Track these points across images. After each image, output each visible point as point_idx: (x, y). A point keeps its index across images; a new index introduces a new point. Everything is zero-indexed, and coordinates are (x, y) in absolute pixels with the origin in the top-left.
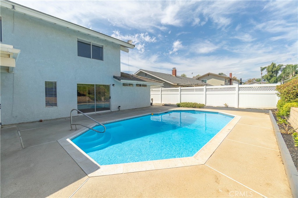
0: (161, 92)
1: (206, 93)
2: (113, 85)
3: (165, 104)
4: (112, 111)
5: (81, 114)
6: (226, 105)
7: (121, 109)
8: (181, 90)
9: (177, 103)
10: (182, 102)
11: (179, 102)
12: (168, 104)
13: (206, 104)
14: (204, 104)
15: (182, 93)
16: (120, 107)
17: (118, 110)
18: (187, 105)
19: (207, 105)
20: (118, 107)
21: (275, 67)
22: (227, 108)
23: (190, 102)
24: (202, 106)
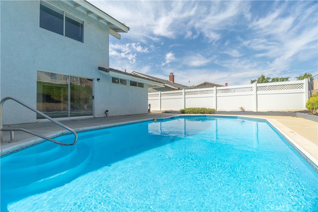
0: (161, 97)
1: (216, 95)
2: (98, 79)
3: (165, 111)
4: (96, 116)
5: (47, 119)
6: (242, 108)
7: (109, 114)
8: (185, 92)
9: (181, 109)
10: (186, 108)
11: (183, 108)
12: (169, 110)
13: (216, 109)
14: (215, 108)
15: (186, 96)
16: (107, 111)
17: (104, 115)
18: (194, 111)
19: (218, 110)
20: (105, 112)
21: (265, 79)
22: (243, 112)
23: (196, 107)
24: (212, 112)
